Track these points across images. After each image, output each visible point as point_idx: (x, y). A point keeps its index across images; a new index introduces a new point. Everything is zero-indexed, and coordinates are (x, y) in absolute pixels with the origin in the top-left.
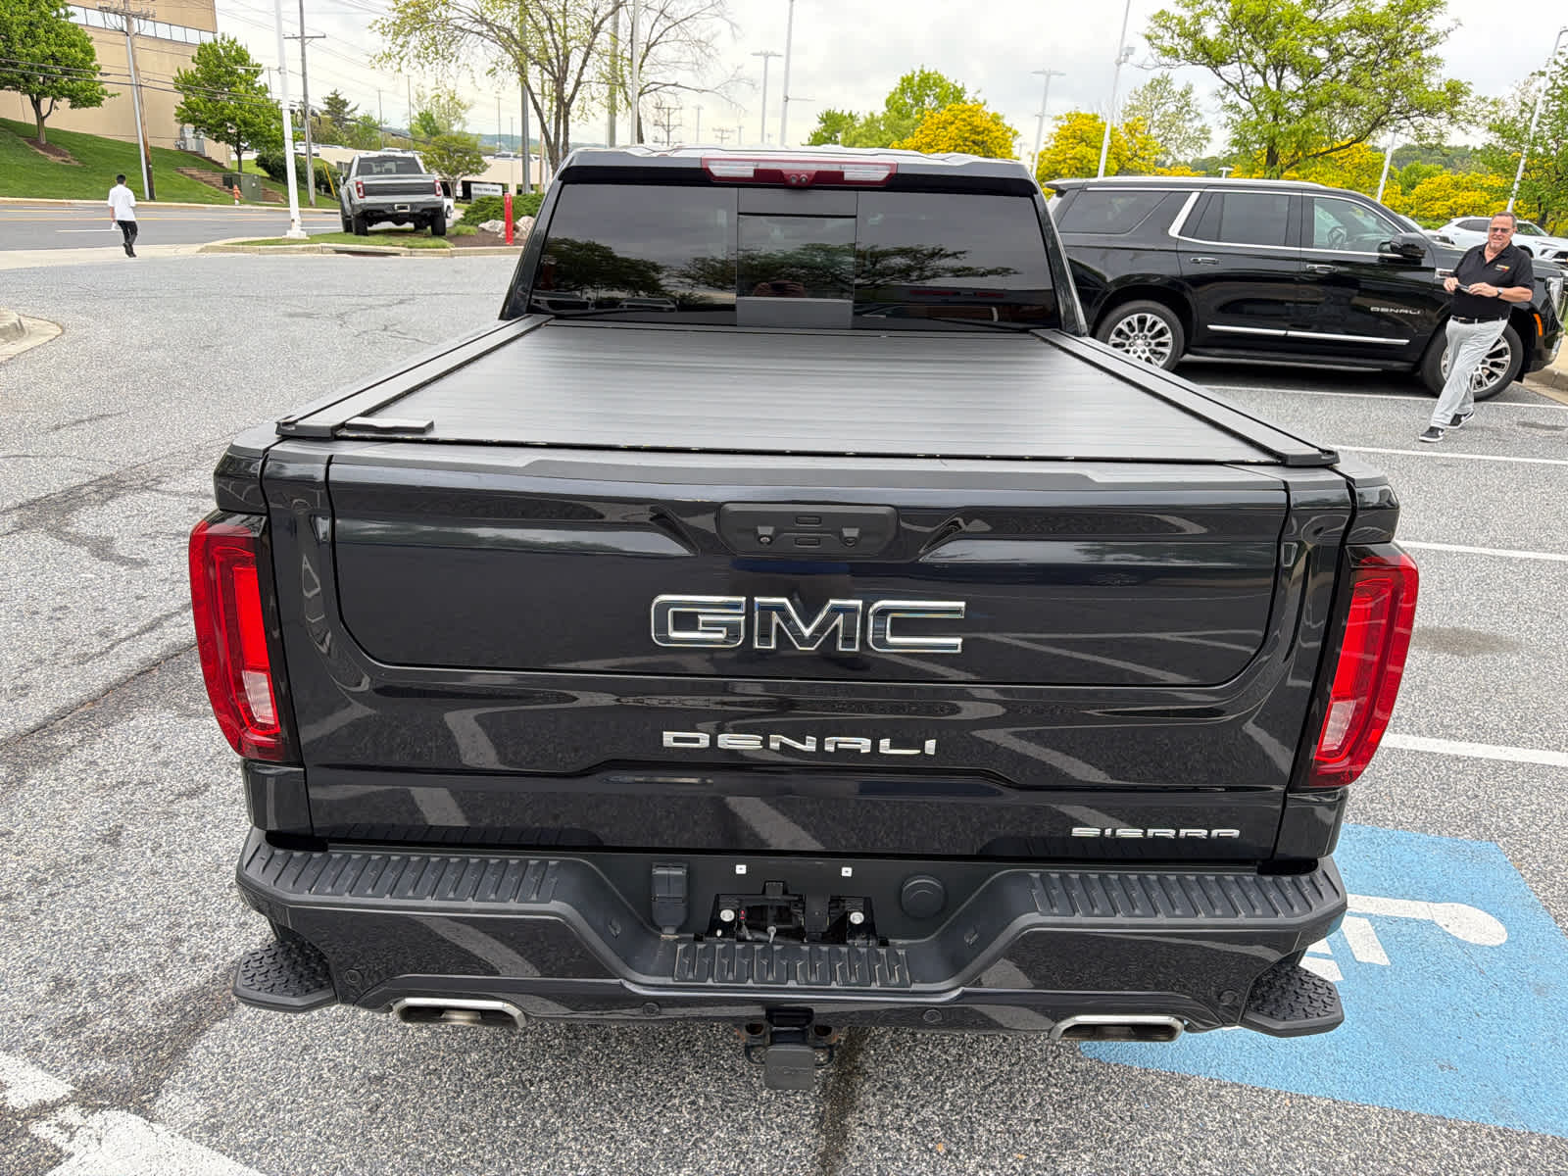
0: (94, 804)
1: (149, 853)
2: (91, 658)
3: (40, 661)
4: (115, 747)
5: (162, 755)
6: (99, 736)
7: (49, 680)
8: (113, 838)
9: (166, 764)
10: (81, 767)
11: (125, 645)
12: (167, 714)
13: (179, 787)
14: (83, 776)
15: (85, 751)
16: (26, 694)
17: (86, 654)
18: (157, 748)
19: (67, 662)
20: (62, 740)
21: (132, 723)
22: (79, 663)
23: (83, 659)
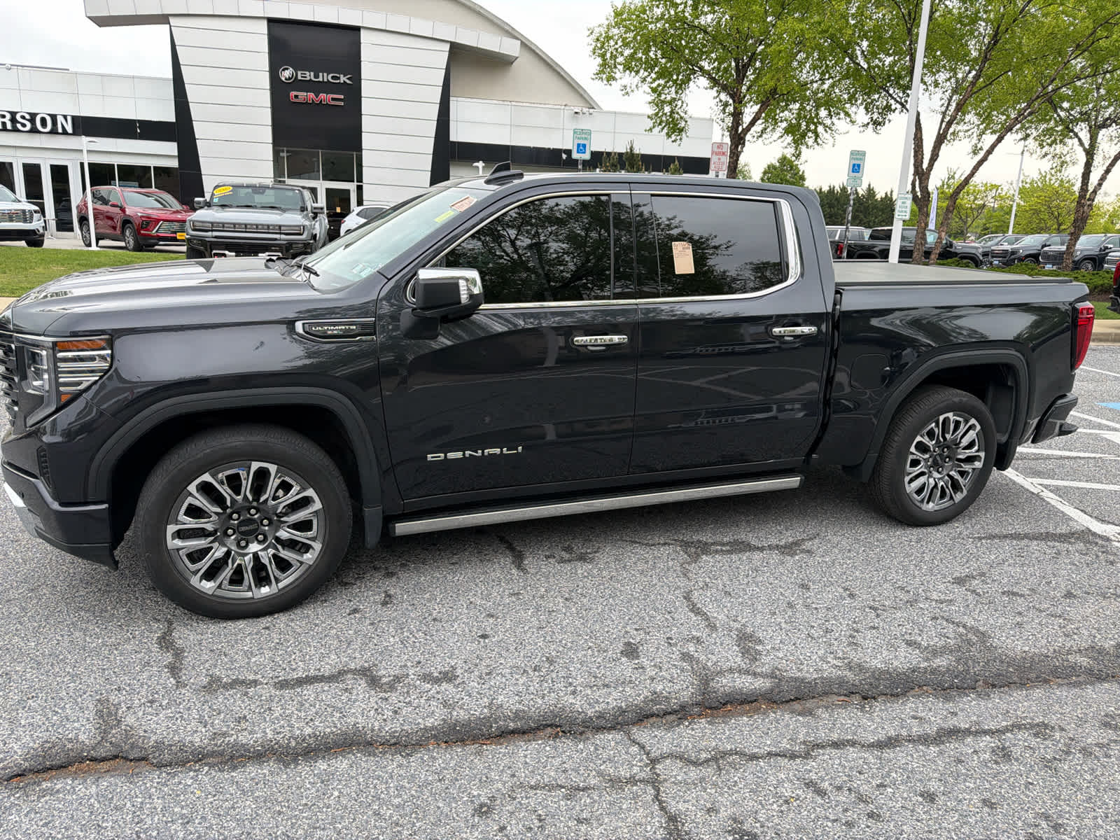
0: (1073, 613)
1: (1054, 582)
2: (1032, 726)
3: (1086, 752)
4: (1047, 639)
5: (1019, 619)
6: (1055, 651)
7: (1081, 722)
8: (1069, 595)
9: (1020, 613)
10: (1075, 637)
11: (992, 725)
12: (996, 642)
13: (1020, 600)
14: (1075, 631)
15: (1069, 645)
16: (1106, 715)
17: (1036, 735)
18: (1019, 625)
19: (1057, 735)
20: (1084, 661)
21: (1027, 649)
22: (1046, 726)
23: (1041, 730)
